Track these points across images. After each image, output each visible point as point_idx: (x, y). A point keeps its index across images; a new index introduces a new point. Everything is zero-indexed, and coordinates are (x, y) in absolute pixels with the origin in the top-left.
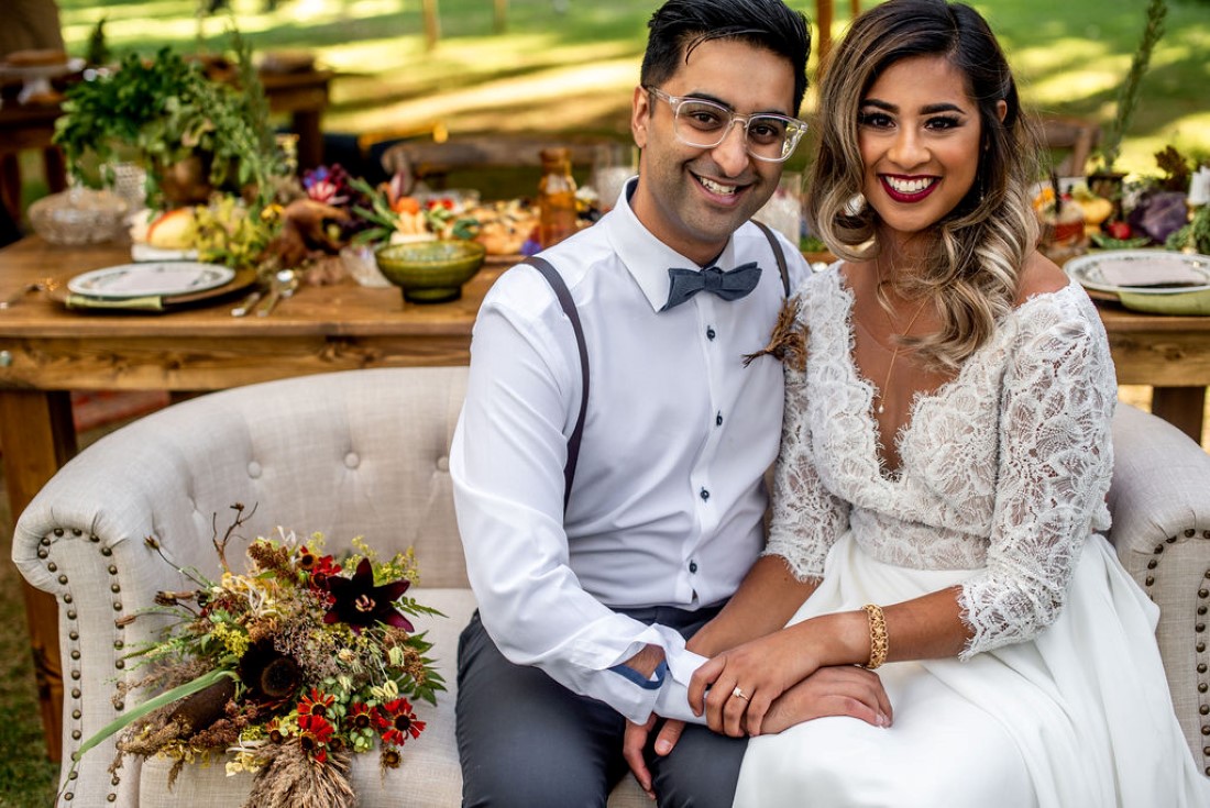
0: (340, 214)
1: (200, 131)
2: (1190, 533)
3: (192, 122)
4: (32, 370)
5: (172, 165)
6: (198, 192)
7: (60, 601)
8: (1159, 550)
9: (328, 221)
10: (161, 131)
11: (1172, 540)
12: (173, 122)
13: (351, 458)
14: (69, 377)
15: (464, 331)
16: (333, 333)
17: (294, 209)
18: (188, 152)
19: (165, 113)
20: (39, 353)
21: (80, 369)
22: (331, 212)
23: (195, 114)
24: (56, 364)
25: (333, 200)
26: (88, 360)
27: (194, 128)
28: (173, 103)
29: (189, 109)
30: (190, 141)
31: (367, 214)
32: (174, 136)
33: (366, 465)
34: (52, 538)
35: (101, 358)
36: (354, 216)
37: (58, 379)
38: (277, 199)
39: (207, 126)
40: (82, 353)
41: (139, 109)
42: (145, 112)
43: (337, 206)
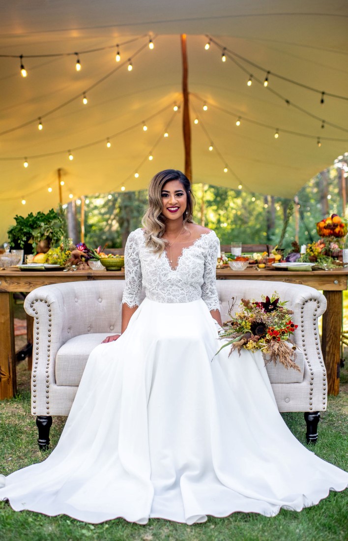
0: (85, 255)
1: (49, 232)
2: (311, 300)
3: (47, 229)
4: (6, 286)
5: (40, 241)
6: (45, 250)
7: (35, 319)
8: (304, 304)
9: (82, 256)
10: (39, 231)
11: (307, 302)
12: (42, 229)
13: (100, 300)
14: (16, 289)
15: (122, 275)
16: (91, 275)
17: (74, 252)
18: (46, 237)
19: (40, 227)
20: (9, 282)
21: (20, 286)
22: (83, 254)
23: (48, 228)
24: (14, 285)
25: (83, 251)
26: (22, 284)
27: (48, 231)
28: (42, 224)
29: (47, 226)
30: (46, 234)
31: (92, 255)
32: (42, 233)
33: (104, 301)
34: (35, 302)
35: (26, 283)
36: (88, 255)
37: (13, 289)
38: (69, 250)
39: (51, 231)
40: (21, 282)
41: (34, 224)
42: (35, 226)
43: (85, 252)
